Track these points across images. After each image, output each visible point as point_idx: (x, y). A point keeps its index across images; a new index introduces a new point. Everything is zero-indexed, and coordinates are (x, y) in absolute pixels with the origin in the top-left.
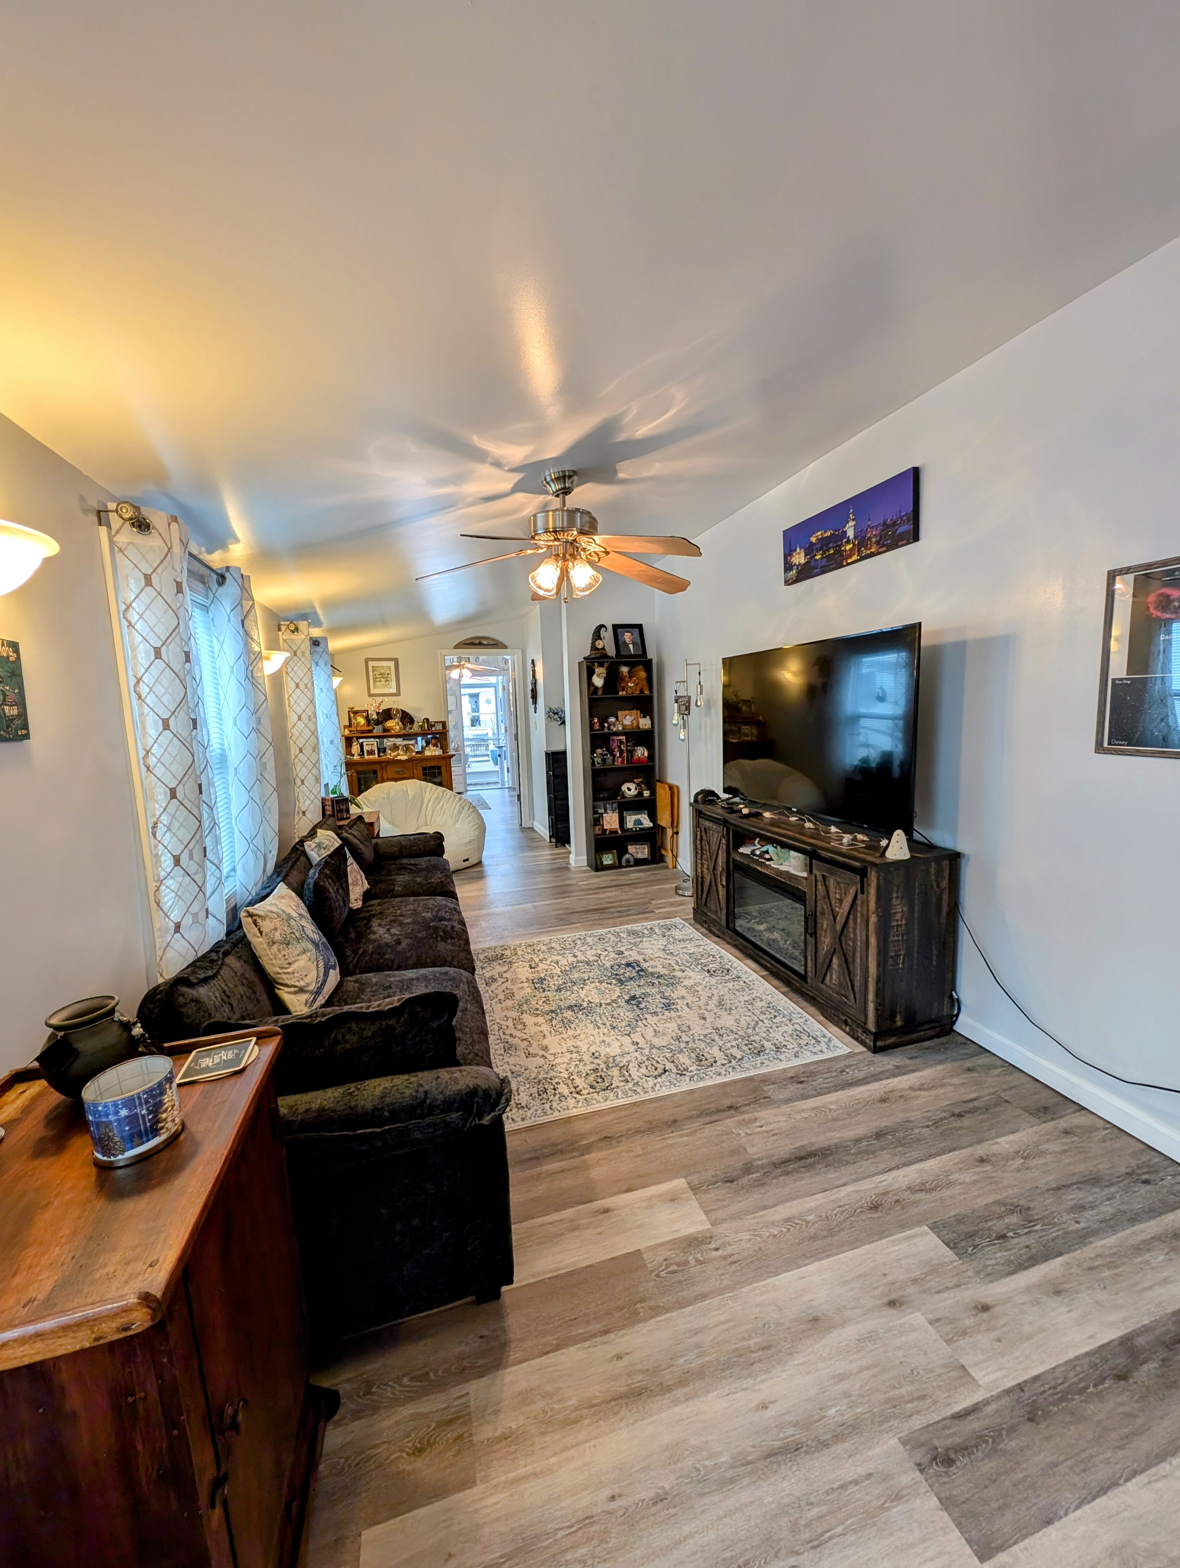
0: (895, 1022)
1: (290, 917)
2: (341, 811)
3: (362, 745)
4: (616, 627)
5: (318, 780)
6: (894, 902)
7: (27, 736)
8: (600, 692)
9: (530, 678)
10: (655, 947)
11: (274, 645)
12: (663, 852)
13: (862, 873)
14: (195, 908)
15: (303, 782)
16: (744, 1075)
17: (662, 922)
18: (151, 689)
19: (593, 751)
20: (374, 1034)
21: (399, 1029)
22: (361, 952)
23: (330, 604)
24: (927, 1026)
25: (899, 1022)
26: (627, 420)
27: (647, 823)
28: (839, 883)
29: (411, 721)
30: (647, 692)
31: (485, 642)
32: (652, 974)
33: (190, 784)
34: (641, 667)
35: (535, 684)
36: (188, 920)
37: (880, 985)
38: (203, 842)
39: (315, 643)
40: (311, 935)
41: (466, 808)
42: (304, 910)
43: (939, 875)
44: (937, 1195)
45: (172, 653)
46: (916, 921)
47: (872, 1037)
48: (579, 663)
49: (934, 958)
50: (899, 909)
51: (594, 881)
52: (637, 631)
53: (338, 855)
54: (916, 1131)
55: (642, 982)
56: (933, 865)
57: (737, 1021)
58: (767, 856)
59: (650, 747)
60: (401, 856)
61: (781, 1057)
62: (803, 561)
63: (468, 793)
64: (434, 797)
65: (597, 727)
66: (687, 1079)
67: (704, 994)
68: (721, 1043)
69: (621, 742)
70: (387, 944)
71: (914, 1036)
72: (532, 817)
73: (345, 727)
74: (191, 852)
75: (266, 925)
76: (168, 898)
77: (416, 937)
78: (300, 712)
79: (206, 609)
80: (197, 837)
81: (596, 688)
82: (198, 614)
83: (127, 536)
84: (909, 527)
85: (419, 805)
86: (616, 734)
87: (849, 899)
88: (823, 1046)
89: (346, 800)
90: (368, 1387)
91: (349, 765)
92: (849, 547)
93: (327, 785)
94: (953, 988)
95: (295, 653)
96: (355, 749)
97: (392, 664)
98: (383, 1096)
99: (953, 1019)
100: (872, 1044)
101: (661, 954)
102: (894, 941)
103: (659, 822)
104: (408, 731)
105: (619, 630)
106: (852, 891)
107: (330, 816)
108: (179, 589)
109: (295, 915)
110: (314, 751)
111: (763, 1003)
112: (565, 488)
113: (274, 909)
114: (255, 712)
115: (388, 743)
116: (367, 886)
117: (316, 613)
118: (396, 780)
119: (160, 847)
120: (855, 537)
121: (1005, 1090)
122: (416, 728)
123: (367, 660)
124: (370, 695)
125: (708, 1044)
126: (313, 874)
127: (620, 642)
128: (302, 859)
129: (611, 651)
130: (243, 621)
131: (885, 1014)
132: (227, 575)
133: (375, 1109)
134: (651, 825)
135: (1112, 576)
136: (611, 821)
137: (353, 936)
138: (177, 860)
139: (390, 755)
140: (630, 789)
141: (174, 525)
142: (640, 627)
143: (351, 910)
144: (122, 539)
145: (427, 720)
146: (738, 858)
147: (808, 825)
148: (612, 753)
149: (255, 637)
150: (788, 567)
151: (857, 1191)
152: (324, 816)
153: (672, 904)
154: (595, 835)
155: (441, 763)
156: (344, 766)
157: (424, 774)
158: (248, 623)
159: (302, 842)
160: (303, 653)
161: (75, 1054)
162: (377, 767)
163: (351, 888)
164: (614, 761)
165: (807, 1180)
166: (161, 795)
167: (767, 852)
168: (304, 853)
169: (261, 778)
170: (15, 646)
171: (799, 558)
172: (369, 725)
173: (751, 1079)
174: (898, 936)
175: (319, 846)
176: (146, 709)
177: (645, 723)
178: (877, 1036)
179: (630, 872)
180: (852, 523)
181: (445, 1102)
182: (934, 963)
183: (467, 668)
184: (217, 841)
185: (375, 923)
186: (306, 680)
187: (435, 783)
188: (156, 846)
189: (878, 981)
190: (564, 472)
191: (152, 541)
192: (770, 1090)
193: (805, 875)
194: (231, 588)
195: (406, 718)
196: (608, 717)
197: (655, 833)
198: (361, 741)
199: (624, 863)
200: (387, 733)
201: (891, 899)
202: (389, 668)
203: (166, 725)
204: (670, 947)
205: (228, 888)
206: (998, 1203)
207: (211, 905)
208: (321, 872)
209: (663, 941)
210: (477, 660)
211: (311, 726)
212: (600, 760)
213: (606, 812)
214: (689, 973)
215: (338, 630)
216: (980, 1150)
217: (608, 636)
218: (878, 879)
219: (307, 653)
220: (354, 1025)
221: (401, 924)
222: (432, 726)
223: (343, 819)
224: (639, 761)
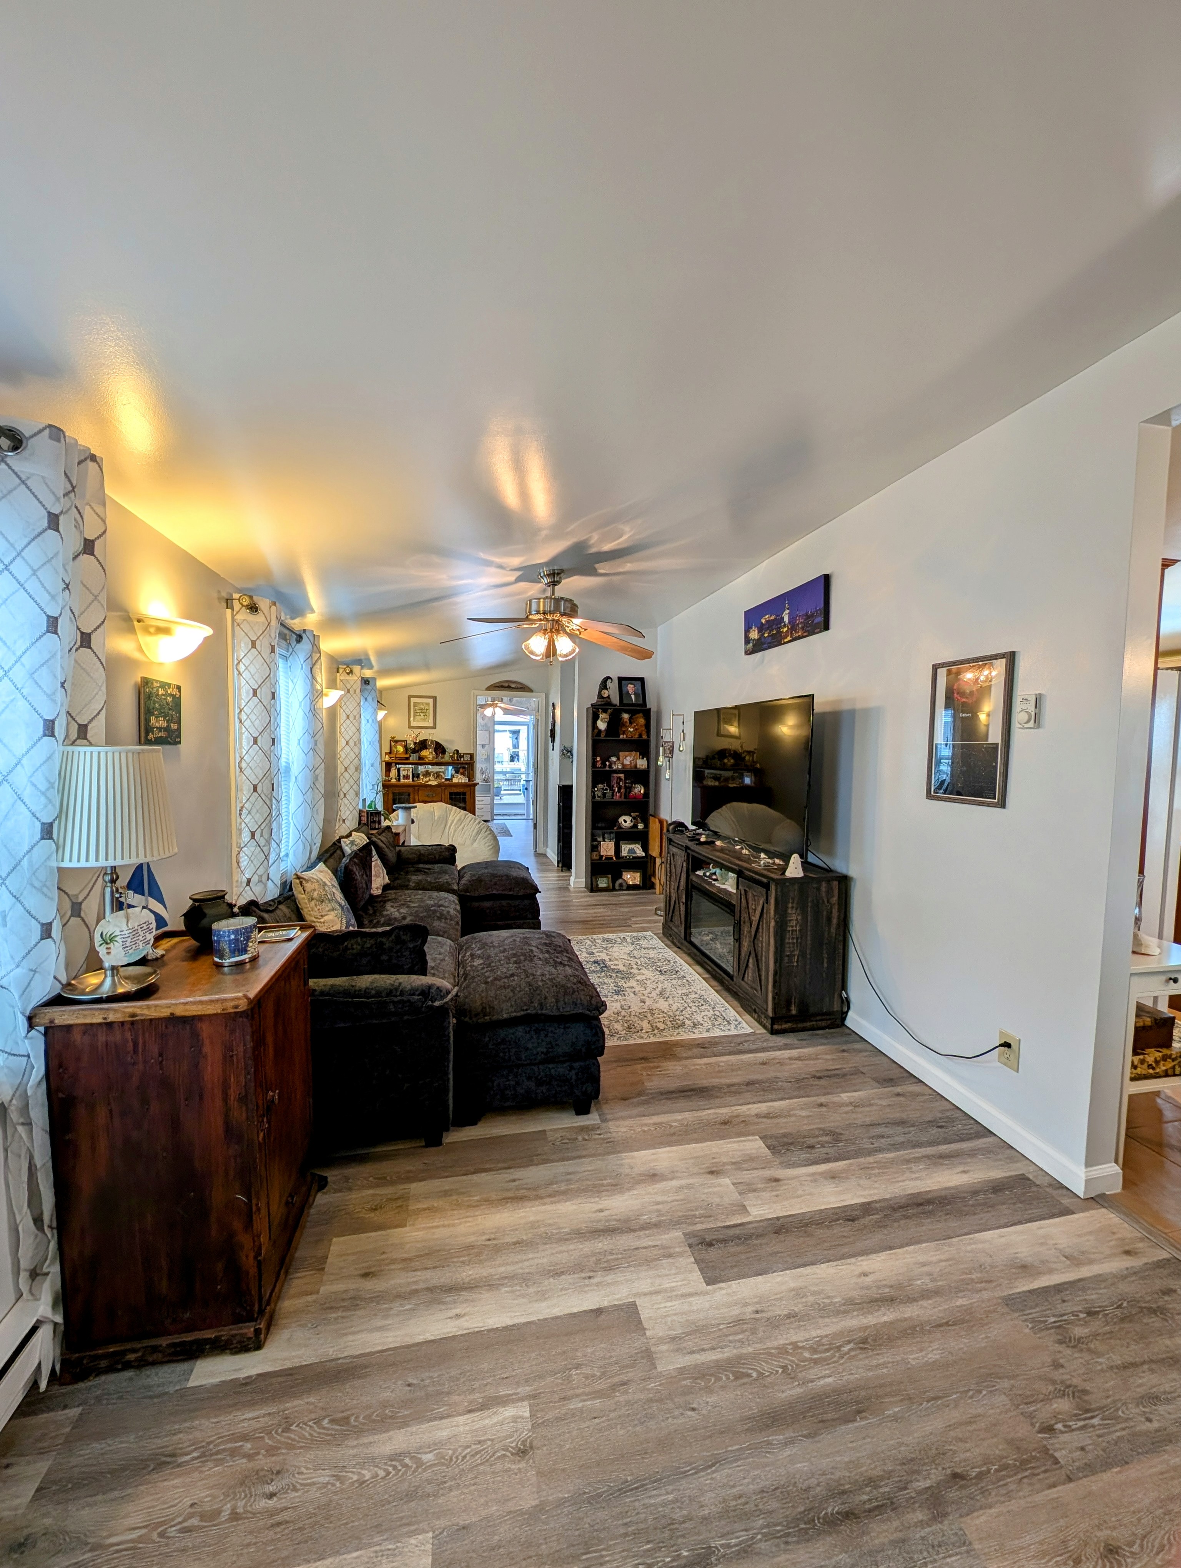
0: (790, 1010)
1: (325, 884)
2: (374, 822)
3: (399, 770)
4: (621, 679)
5: (357, 794)
6: (790, 911)
7: (179, 743)
8: (603, 735)
9: (551, 719)
10: (622, 952)
11: (332, 685)
12: (653, 879)
13: (767, 887)
14: (261, 871)
15: (345, 795)
16: (661, 1040)
17: (635, 934)
18: (248, 716)
19: (594, 785)
20: (372, 946)
21: (387, 945)
22: (375, 922)
23: (382, 653)
24: (819, 1018)
25: (794, 1011)
26: (592, 542)
27: (640, 853)
28: (754, 896)
29: (443, 751)
30: (645, 737)
31: (513, 686)
32: (613, 970)
33: (267, 783)
34: (641, 715)
35: (554, 725)
36: (255, 879)
37: (777, 978)
38: (271, 825)
39: (366, 682)
40: (339, 900)
41: (484, 830)
42: (336, 884)
43: (829, 891)
44: (775, 1121)
45: (264, 693)
46: (809, 928)
47: (770, 1021)
48: (588, 709)
49: (825, 960)
50: (794, 918)
51: (588, 899)
52: (639, 683)
53: (366, 849)
54: (780, 1084)
55: (603, 974)
56: (824, 884)
57: (670, 1006)
58: (714, 877)
59: (646, 786)
60: (420, 861)
61: (696, 1031)
62: (756, 637)
63: (495, 822)
64: (458, 818)
65: (599, 764)
66: (615, 1038)
67: (650, 986)
68: (651, 1018)
69: (619, 778)
70: (395, 919)
71: (808, 1024)
72: (546, 844)
73: (386, 754)
74: (262, 831)
75: (308, 886)
76: (244, 861)
77: (418, 916)
78: (348, 738)
79: (286, 658)
80: (267, 821)
81: (600, 731)
82: (281, 663)
83: (244, 615)
84: (820, 619)
85: (443, 825)
86: (617, 772)
87: (759, 909)
88: (733, 1026)
89: (378, 813)
90: (347, 1179)
91: (386, 786)
92: (785, 630)
93: (364, 800)
94: (844, 987)
95: (349, 691)
96: (393, 773)
97: (431, 701)
98: (372, 983)
99: (843, 1015)
100: (770, 1027)
101: (626, 957)
102: (789, 943)
103: (650, 852)
104: (440, 760)
105: (623, 682)
106: (761, 902)
107: (365, 824)
108: (273, 651)
109: (329, 884)
110: (356, 770)
111: (697, 996)
112: (554, 581)
113: (315, 877)
114: (314, 737)
115: (421, 769)
116: (387, 880)
117: (368, 659)
118: (425, 802)
119: (243, 825)
120: (789, 622)
121: (864, 1066)
122: (447, 758)
123: (410, 697)
124: (410, 727)
125: (640, 1019)
126: (345, 860)
127: (624, 692)
128: (339, 852)
129: (615, 700)
130: (311, 669)
131: (782, 1002)
132: (304, 635)
133: (367, 988)
134: (644, 854)
135: (935, 668)
136: (607, 848)
137: (371, 912)
138: (253, 835)
139: (422, 780)
140: (626, 821)
141: (273, 607)
142: (642, 680)
143: (371, 896)
144: (239, 617)
145: (457, 751)
146: (694, 879)
147: (745, 851)
148: (612, 788)
149: (319, 681)
150: (747, 640)
151: (716, 1113)
152: (360, 823)
153: (648, 922)
154: (592, 860)
155: (467, 790)
156: (380, 785)
157: (451, 799)
158: (316, 669)
159: (339, 841)
160: (355, 691)
161: (204, 915)
162: (411, 790)
163: (373, 878)
164: (613, 795)
165: (682, 1103)
166: (247, 789)
167: (715, 874)
168: (341, 848)
169: (313, 786)
170: (179, 688)
171: (754, 635)
172: (406, 753)
173: (666, 1043)
174: (793, 939)
175: (352, 843)
176: (244, 729)
177: (642, 763)
178: (774, 1020)
179: (620, 895)
180: (787, 612)
181: (410, 990)
182: (825, 965)
183: (500, 707)
184: (280, 827)
185: (388, 905)
186: (355, 713)
187: (460, 808)
188: (241, 824)
189: (775, 974)
190: (554, 570)
191: (259, 618)
192: (678, 1051)
193: (735, 891)
194: (305, 645)
195: (439, 749)
196: (610, 757)
197: (647, 862)
198: (398, 766)
199: (617, 887)
200: (421, 761)
201: (787, 908)
202: (428, 704)
203: (255, 741)
204: (635, 952)
205: (283, 866)
206: (820, 1129)
207: (272, 871)
208: (351, 860)
209: (631, 948)
210: (511, 700)
211: (356, 750)
212: (600, 794)
213: (604, 841)
214: (644, 971)
215: (386, 672)
216: (823, 1099)
217: (613, 686)
218: (776, 892)
219: (358, 691)
220: (359, 939)
221: (408, 907)
222: (461, 757)
223: (375, 829)
224: (635, 797)
